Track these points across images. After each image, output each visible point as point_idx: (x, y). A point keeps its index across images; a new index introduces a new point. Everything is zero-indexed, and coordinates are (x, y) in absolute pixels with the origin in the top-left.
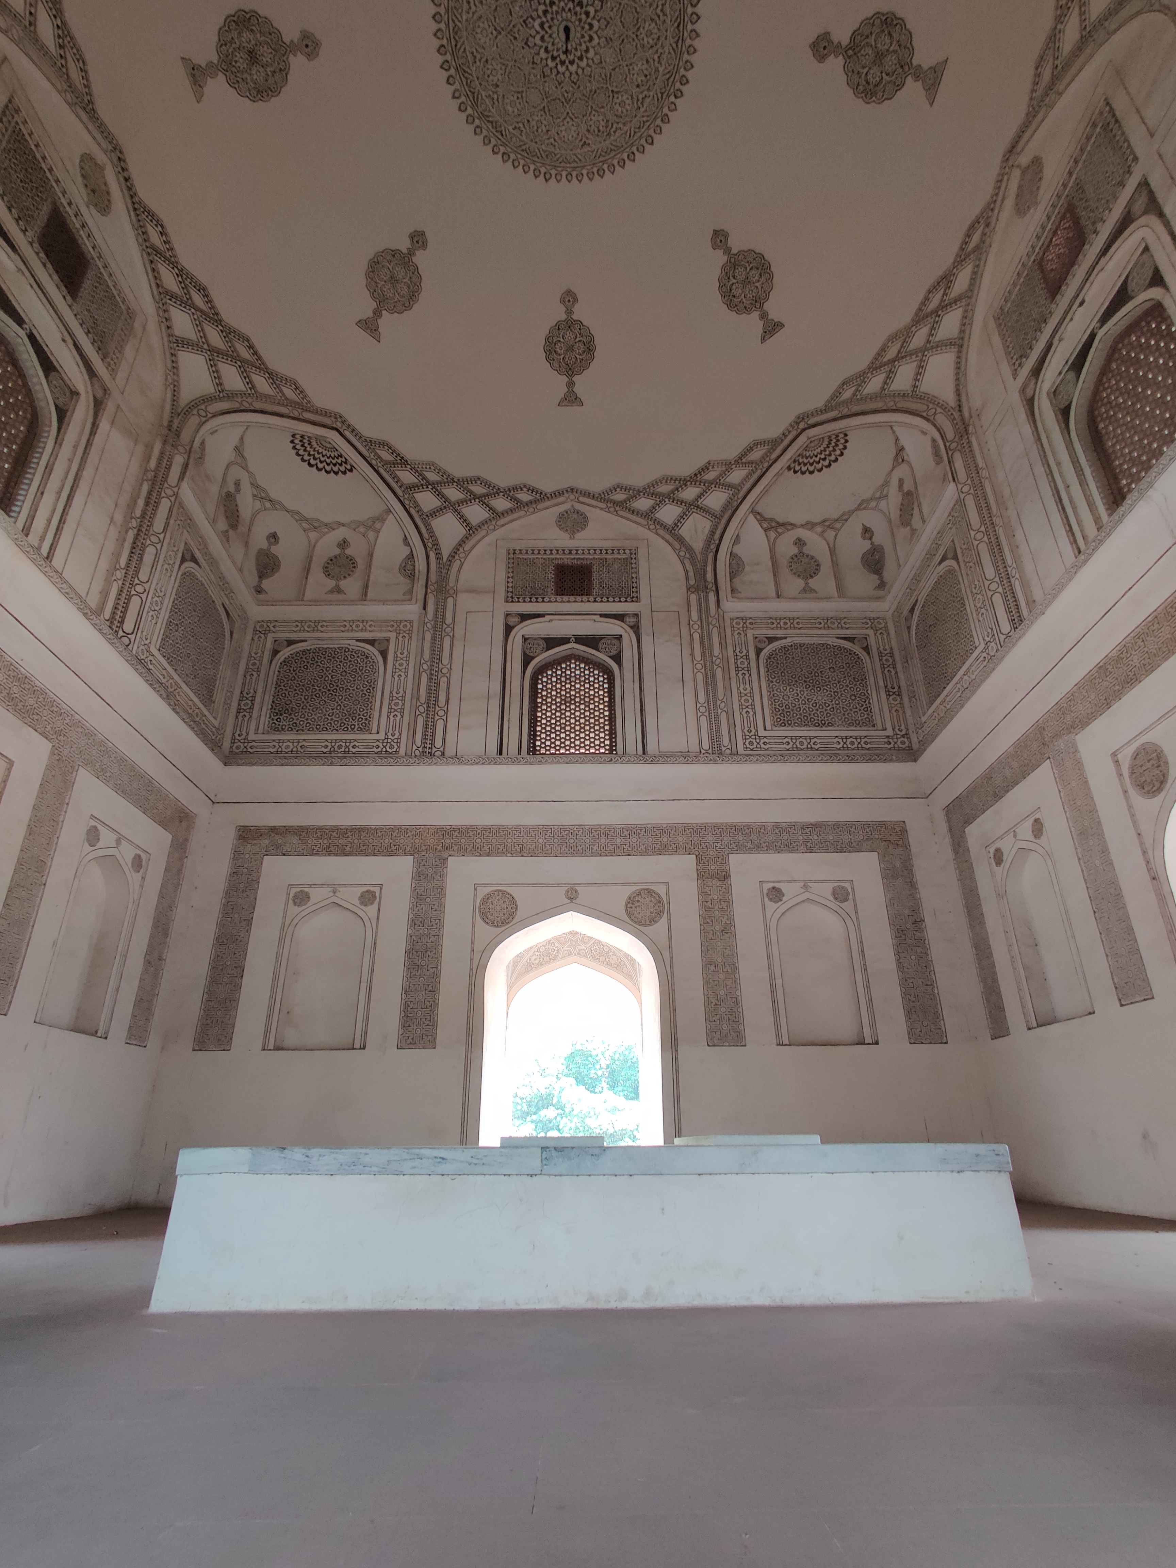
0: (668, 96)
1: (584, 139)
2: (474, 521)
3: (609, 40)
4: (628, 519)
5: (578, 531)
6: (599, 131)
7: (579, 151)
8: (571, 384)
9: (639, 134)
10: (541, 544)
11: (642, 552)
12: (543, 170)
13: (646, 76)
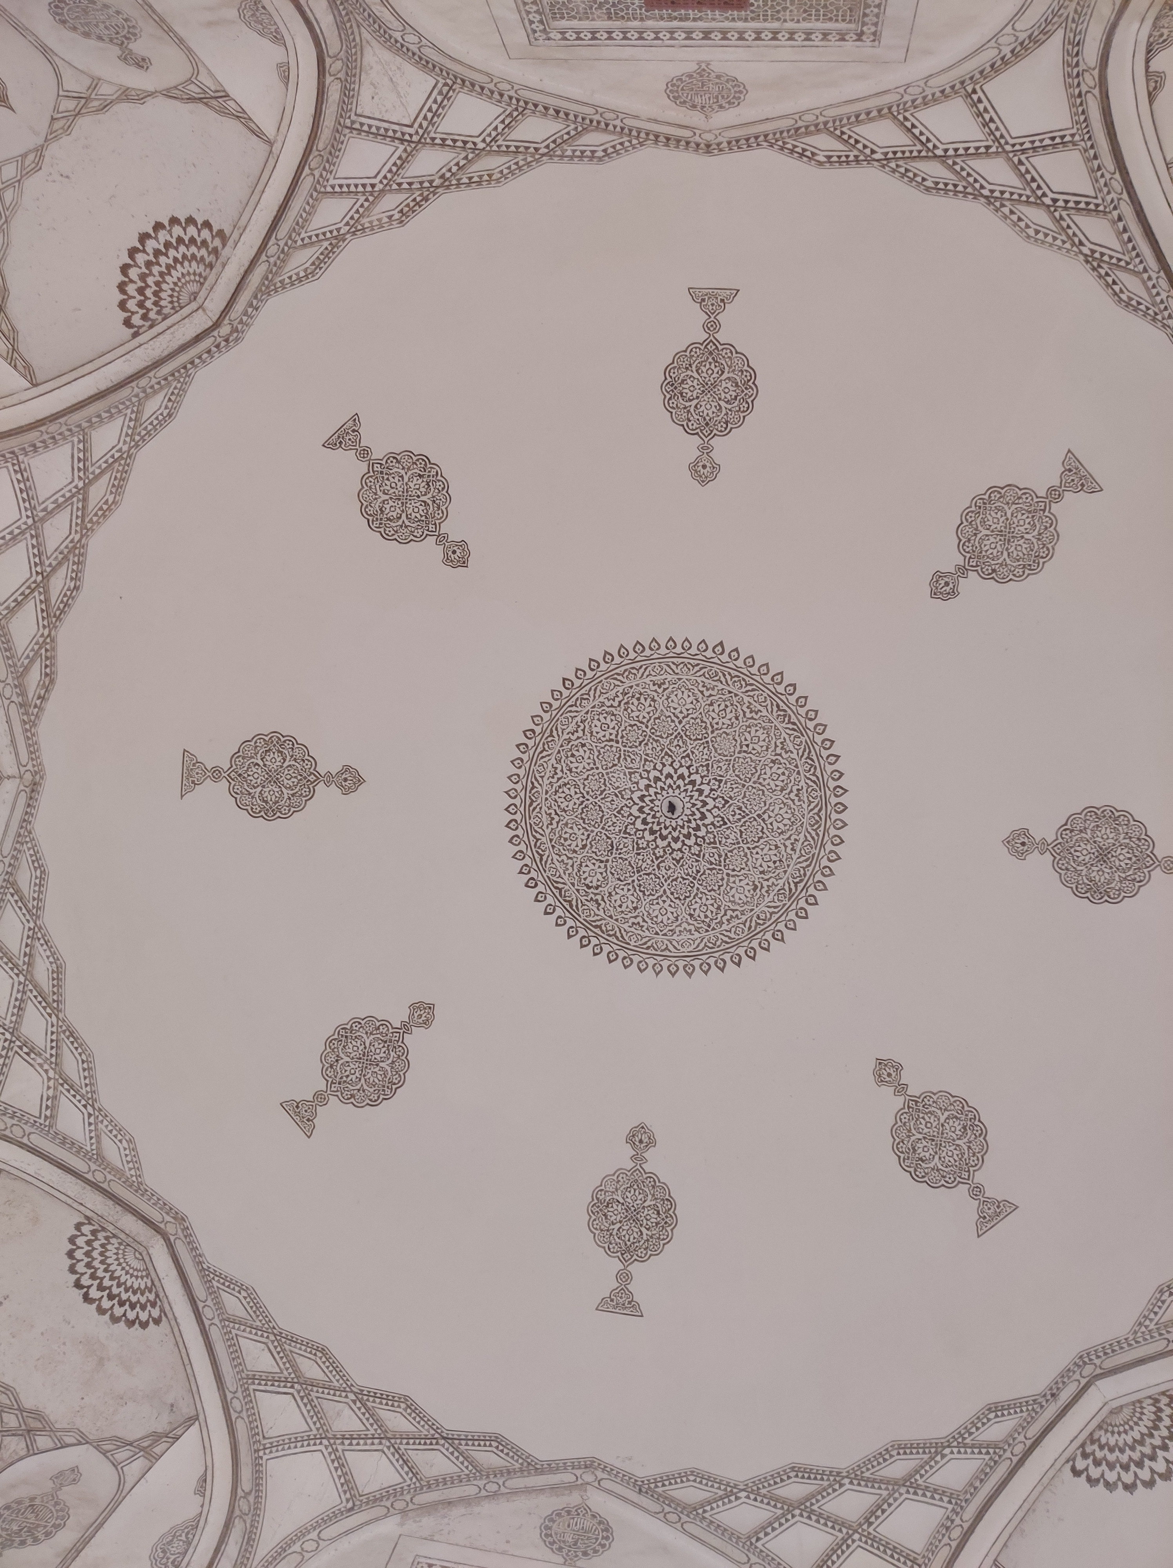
0: (543, 733)
1: (660, 691)
2: (958, 107)
3: (620, 794)
4: (568, 99)
5: (690, 76)
6: (638, 699)
7: (669, 677)
8: (712, 326)
9: (583, 691)
10: (785, 52)
11: (519, 37)
12: (725, 658)
13: (573, 755)
